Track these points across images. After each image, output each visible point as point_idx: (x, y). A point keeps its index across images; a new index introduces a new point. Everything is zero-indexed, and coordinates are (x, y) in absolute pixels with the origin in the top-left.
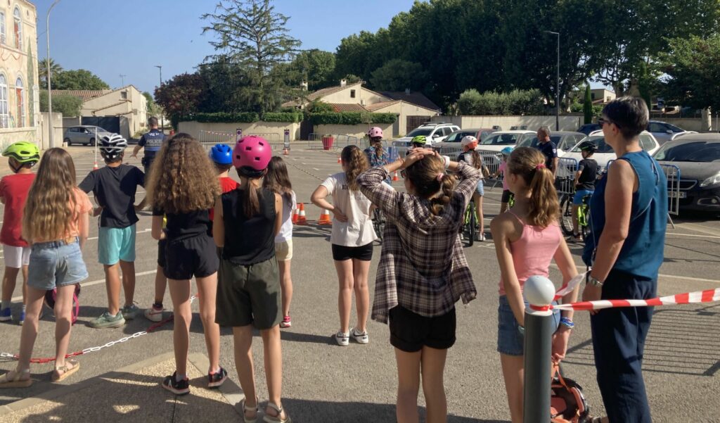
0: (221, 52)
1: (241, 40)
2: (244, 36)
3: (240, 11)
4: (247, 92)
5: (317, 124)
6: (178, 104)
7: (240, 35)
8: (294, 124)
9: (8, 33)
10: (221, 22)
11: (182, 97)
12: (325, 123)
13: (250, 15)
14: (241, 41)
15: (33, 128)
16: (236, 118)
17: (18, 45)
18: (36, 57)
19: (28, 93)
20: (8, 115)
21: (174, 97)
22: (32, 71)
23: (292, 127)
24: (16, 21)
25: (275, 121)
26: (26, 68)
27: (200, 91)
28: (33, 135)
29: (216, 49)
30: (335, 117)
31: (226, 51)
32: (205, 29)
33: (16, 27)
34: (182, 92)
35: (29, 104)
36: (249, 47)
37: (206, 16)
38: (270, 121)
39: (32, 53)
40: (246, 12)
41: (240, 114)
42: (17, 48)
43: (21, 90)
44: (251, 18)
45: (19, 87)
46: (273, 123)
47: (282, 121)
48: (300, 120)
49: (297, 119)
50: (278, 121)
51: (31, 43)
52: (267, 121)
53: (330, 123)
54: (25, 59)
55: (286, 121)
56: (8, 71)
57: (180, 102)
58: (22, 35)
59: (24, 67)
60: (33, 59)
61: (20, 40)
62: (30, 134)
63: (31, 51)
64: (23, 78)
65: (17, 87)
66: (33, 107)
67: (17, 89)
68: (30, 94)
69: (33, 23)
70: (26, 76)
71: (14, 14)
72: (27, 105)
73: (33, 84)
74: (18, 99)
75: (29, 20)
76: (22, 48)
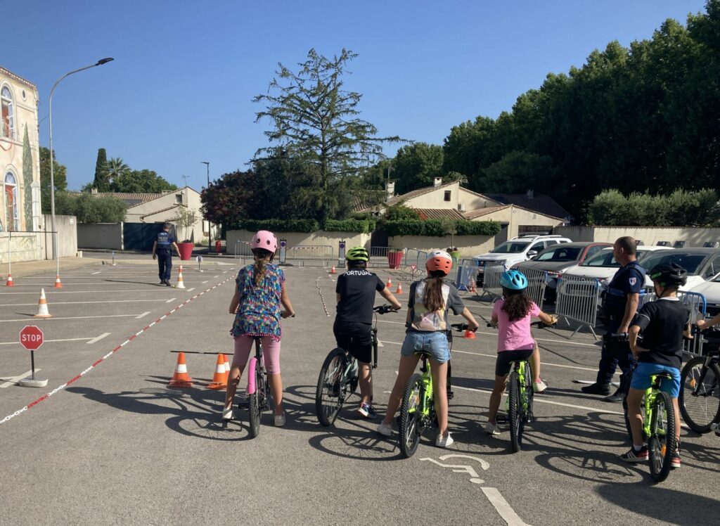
0: (275, 143)
1: (302, 127)
2: (305, 123)
3: (302, 90)
4: (305, 194)
5: (393, 236)
6: (225, 209)
7: (300, 121)
8: (362, 235)
10: (279, 105)
11: (230, 201)
12: (402, 234)
13: (313, 95)
14: (301, 129)
15: (31, 234)
16: (291, 226)
17: (7, 132)
18: (37, 148)
19: (23, 191)
21: (221, 199)
22: (31, 164)
23: (360, 239)
24: (5, 103)
25: (338, 231)
26: (21, 161)
27: (251, 192)
28: (32, 242)
29: (270, 140)
30: (415, 226)
31: (283, 142)
32: (260, 115)
33: (5, 111)
34: (231, 194)
35: (26, 205)
36: (311, 136)
37: (259, 98)
38: (332, 230)
39: (31, 143)
40: (308, 92)
41: (295, 222)
42: (7, 136)
43: (13, 187)
44: (314, 99)
45: (10, 184)
46: (335, 233)
47: (347, 231)
48: (370, 230)
49: (367, 228)
50: (343, 231)
51: (29, 131)
52: (328, 230)
53: (408, 234)
54: (20, 151)
55: (351, 231)
57: (228, 206)
58: (14, 120)
59: (18, 160)
60: (32, 151)
61: (12, 126)
62: (27, 240)
63: (28, 141)
64: (16, 172)
65: (7, 184)
66: (31, 208)
67: (7, 186)
68: (26, 192)
69: (33, 107)
70: (20, 170)
71: (2, 94)
72: (23, 206)
73: (32, 181)
74: (8, 197)
75: (25, 103)
76: (15, 136)
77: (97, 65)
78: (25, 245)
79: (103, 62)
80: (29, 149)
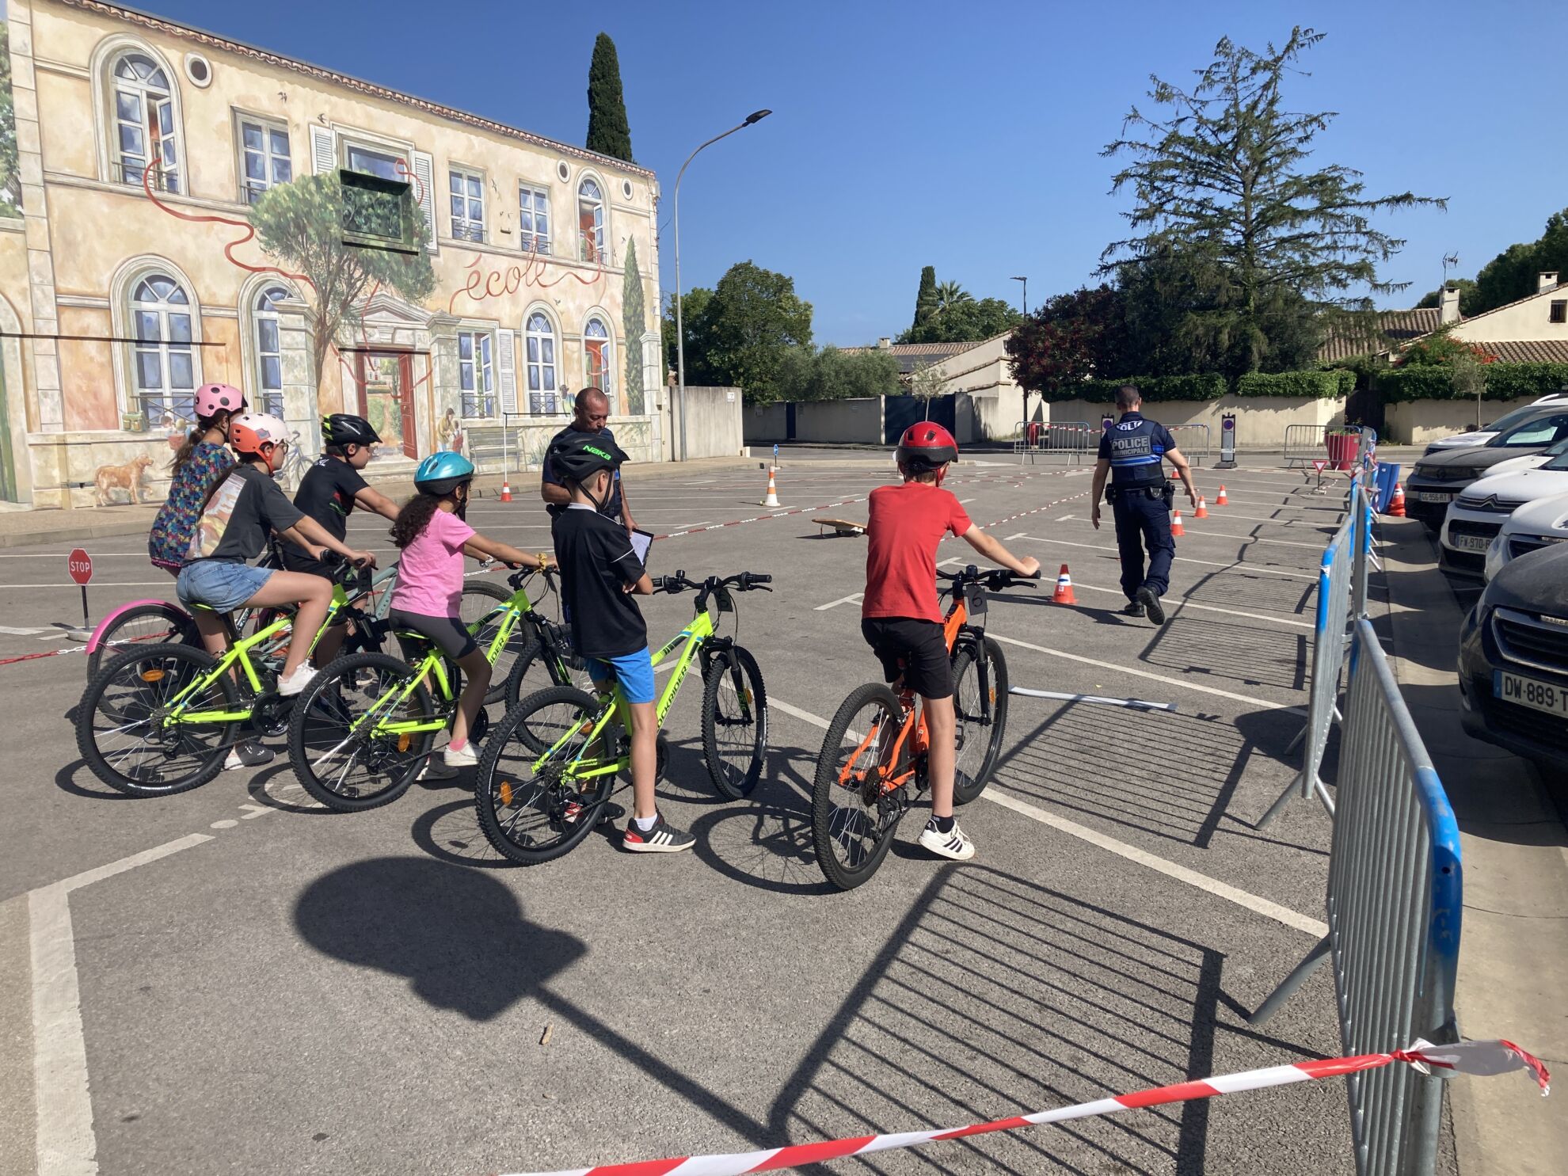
0: (1143, 230)
1: (1200, 193)
2: (1209, 185)
3: (1202, 122)
4: (1196, 324)
5: (1395, 402)
6: (1046, 361)
7: (1196, 183)
8: (1321, 402)
9: (557, 230)
10: (1155, 157)
11: (1057, 346)
12: (1411, 399)
13: (1224, 128)
14: (1197, 199)
15: (640, 418)
16: (1168, 389)
17: (590, 254)
18: (656, 276)
19: (624, 349)
20: (557, 392)
21: (1040, 344)
22: (641, 303)
23: (1315, 410)
24: (587, 207)
25: (1267, 394)
26: (620, 299)
27: (1099, 328)
28: (642, 432)
29: (1134, 224)
30: (1441, 381)
31: (1160, 225)
32: (1119, 180)
33: (587, 220)
34: (1060, 332)
35: (628, 371)
36: (1220, 210)
37: (1114, 148)
38: (1254, 394)
39: (640, 269)
40: (1214, 123)
41: (1177, 381)
42: (591, 260)
43: (603, 342)
44: (1224, 137)
45: (596, 338)
46: (1262, 400)
47: (1286, 395)
48: (1342, 391)
49: (1332, 385)
50: (1276, 394)
51: (637, 248)
52: (1245, 394)
53: (1424, 396)
54: (616, 287)
55: (1295, 394)
56: (560, 307)
57: (1053, 356)
58: (606, 233)
59: (612, 297)
60: (643, 281)
61: (601, 243)
62: (631, 430)
63: (635, 265)
64: (608, 319)
65: (589, 338)
66: (642, 376)
67: (587, 342)
68: (630, 349)
69: (646, 208)
70: (618, 315)
71: (580, 192)
72: (623, 373)
73: (643, 331)
74: (590, 360)
75: (631, 204)
76: (608, 259)
77: (745, 125)
78: (629, 436)
79: (754, 118)
80: (638, 278)
